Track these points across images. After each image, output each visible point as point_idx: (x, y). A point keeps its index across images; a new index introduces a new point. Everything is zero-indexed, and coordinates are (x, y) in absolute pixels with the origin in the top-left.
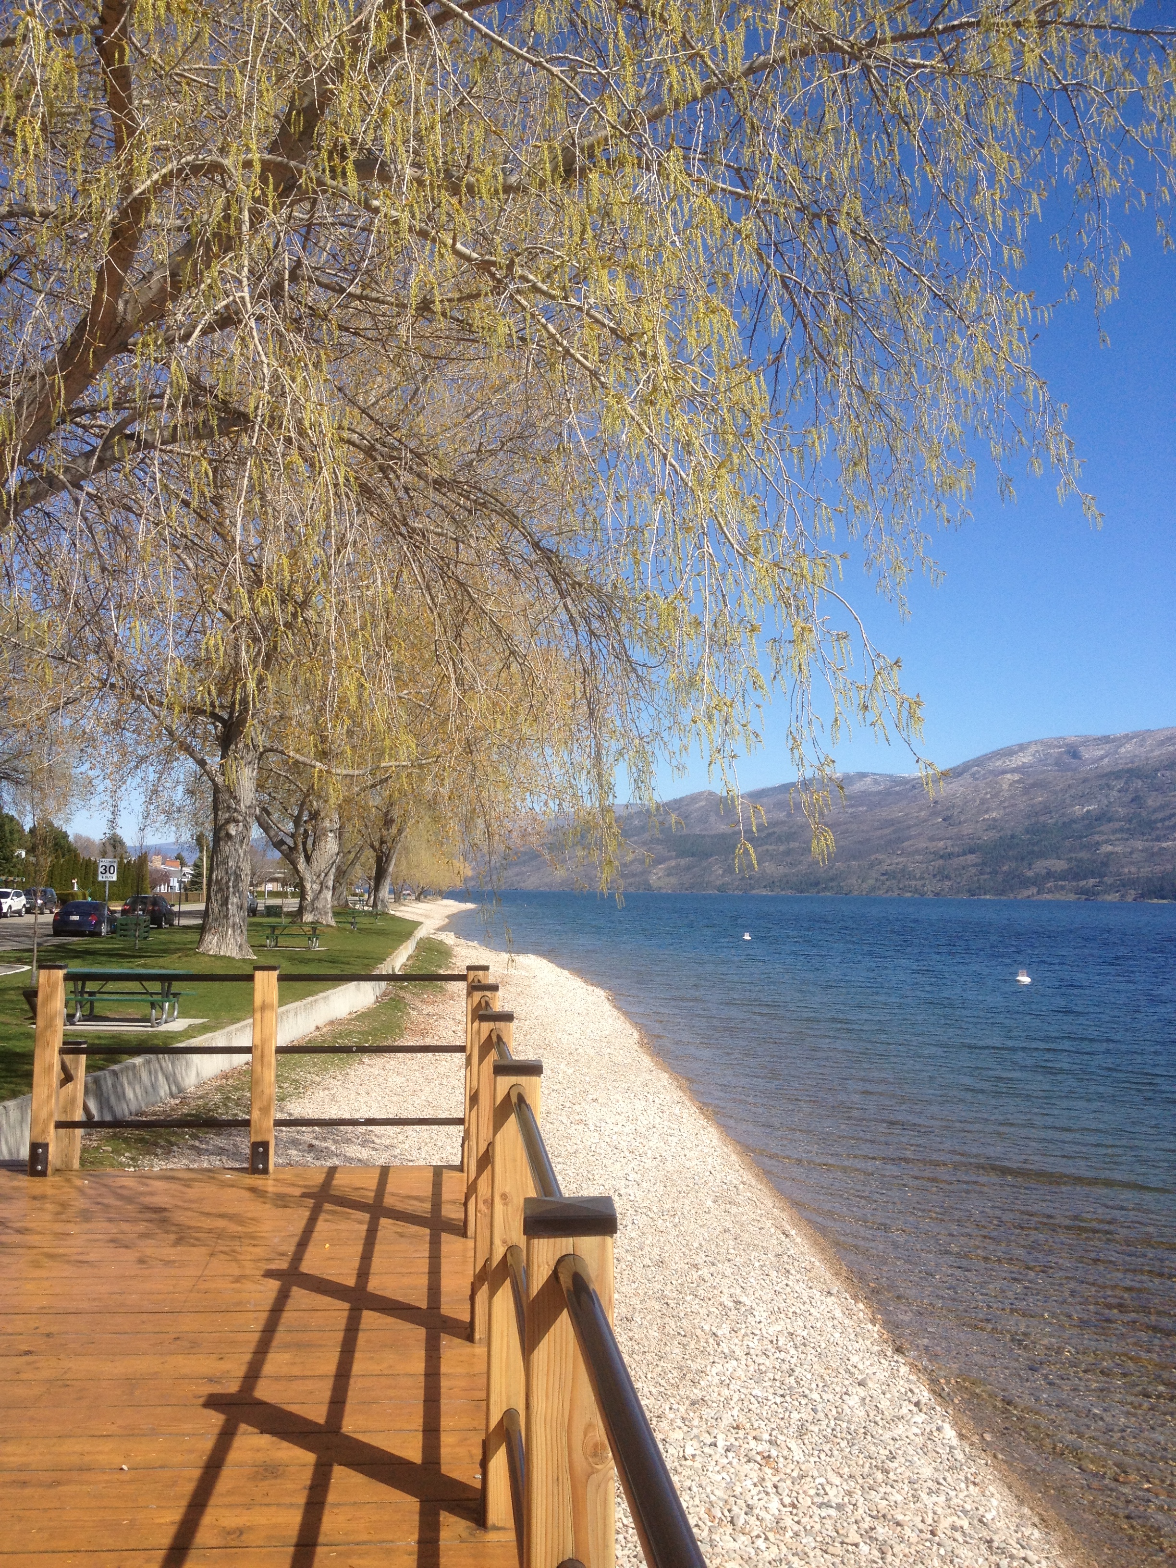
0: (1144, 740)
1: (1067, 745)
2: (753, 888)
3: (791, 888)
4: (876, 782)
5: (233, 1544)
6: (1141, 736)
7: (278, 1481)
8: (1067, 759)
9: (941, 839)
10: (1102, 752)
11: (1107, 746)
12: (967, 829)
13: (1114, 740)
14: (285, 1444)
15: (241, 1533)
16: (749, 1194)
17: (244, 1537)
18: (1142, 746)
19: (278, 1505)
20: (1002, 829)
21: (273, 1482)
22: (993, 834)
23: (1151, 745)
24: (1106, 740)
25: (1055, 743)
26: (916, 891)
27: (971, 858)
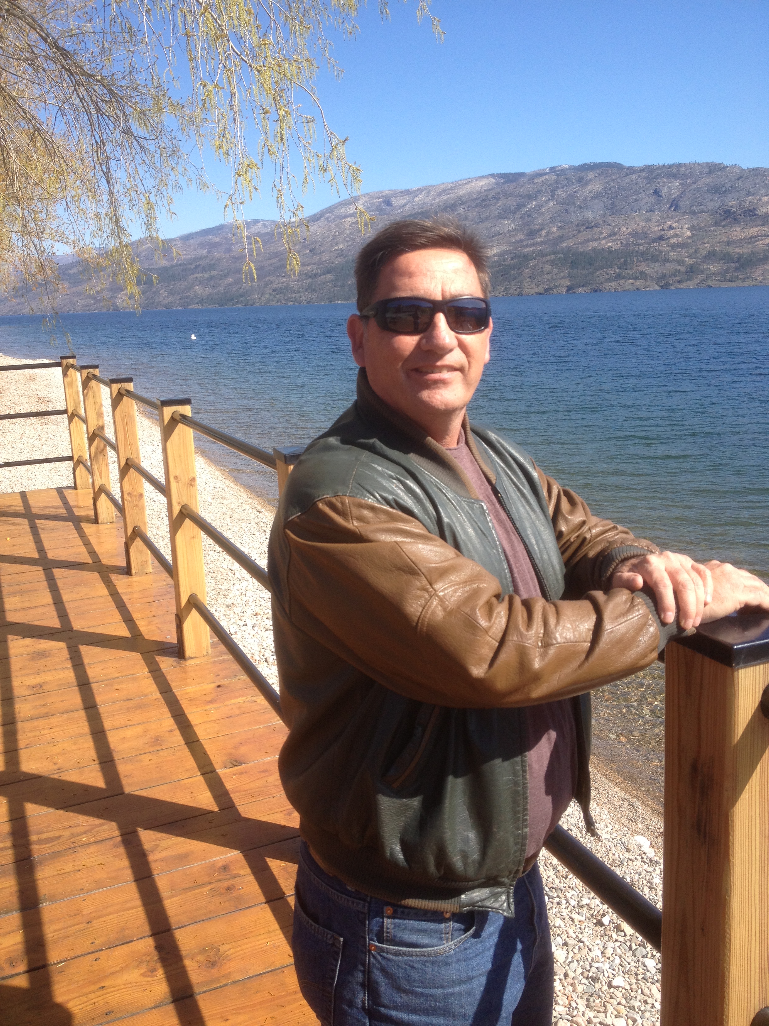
0: (429, 192)
1: (383, 197)
2: (189, 305)
3: (215, 303)
4: (265, 226)
5: (39, 692)
6: (427, 189)
7: (49, 659)
8: (384, 207)
9: (309, 265)
10: (404, 201)
11: (408, 197)
12: (325, 257)
13: (412, 192)
14: (42, 641)
15: (41, 686)
16: (233, 493)
17: (44, 687)
18: (428, 196)
19: (55, 669)
20: (346, 256)
21: (46, 659)
22: (341, 260)
23: (433, 195)
24: (407, 192)
25: (377, 195)
26: (295, 301)
27: (329, 277)
